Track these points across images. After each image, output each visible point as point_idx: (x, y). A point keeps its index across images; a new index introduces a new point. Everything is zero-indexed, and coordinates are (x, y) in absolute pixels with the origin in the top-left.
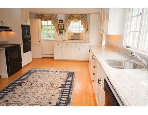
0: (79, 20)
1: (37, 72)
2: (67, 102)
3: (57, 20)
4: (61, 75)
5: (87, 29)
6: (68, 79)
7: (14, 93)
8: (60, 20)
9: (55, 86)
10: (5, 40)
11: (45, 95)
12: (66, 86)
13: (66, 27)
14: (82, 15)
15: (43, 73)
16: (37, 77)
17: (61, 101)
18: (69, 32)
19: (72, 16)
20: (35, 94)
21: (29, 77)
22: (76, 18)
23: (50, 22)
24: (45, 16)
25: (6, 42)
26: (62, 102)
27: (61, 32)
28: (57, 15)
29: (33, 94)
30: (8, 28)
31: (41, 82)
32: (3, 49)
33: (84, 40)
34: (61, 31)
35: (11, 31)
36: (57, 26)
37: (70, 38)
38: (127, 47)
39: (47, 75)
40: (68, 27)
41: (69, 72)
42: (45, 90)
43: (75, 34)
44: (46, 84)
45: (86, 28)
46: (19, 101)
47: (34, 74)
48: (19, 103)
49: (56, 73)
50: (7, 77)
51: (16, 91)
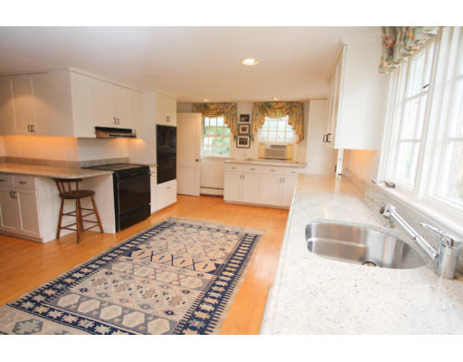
0: (284, 115)
1: (175, 228)
2: (211, 319)
3: (235, 115)
4: (224, 240)
5: (302, 137)
6: (236, 252)
7: (106, 273)
8: (242, 116)
9: (199, 267)
10: (125, 155)
11: (168, 287)
12: (225, 270)
13: (254, 129)
14: (292, 102)
15: (189, 230)
16: (170, 240)
17: (196, 313)
18: (261, 141)
19: (270, 107)
20: (148, 282)
21: (155, 238)
22: (278, 111)
23: (220, 121)
24: (212, 107)
25: (128, 159)
26: (199, 314)
27: (243, 142)
28: (236, 104)
29: (143, 282)
30: (130, 131)
31: (173, 253)
32: (109, 175)
33: (295, 160)
34: (243, 138)
35: (134, 137)
36: (235, 127)
37: (263, 155)
38: (387, 185)
39: (195, 237)
40: (259, 130)
41: (247, 235)
42: (174, 276)
43: (273, 146)
44: (181, 260)
45: (300, 132)
46: (106, 296)
47: (168, 231)
48: (106, 299)
49: (215, 234)
50: (114, 231)
51: (115, 267)
